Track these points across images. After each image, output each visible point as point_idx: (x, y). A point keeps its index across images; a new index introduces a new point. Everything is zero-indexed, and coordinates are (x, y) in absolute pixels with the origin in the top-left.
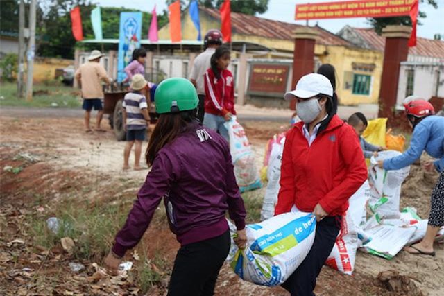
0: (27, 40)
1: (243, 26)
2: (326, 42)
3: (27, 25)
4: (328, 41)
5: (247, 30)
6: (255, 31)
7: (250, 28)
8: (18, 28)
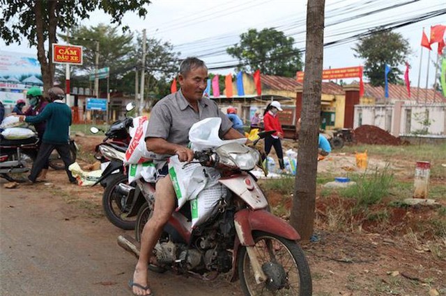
0: (139, 100)
1: (277, 85)
2: (335, 92)
3: (139, 92)
4: (338, 92)
5: (280, 87)
6: (285, 87)
7: (282, 85)
8: (134, 93)
